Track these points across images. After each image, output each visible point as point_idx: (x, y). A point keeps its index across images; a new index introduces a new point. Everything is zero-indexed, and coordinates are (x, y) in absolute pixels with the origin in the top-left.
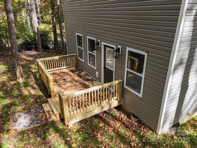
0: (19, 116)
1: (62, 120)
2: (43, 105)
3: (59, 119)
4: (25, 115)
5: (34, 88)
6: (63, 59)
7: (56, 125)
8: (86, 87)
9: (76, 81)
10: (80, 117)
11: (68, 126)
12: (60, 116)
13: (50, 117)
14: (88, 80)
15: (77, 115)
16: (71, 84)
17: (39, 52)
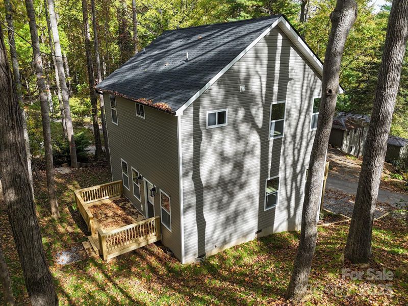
0: (61, 254)
1: (101, 256)
2: (83, 243)
3: (98, 255)
4: (67, 253)
5: (70, 225)
6: (105, 188)
7: (96, 261)
8: (128, 222)
9: (119, 216)
10: (117, 253)
11: (106, 260)
12: (99, 253)
13: (90, 254)
14: (132, 214)
15: (114, 251)
16: (113, 220)
17: (73, 168)
